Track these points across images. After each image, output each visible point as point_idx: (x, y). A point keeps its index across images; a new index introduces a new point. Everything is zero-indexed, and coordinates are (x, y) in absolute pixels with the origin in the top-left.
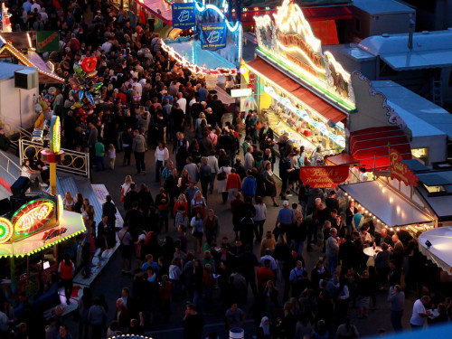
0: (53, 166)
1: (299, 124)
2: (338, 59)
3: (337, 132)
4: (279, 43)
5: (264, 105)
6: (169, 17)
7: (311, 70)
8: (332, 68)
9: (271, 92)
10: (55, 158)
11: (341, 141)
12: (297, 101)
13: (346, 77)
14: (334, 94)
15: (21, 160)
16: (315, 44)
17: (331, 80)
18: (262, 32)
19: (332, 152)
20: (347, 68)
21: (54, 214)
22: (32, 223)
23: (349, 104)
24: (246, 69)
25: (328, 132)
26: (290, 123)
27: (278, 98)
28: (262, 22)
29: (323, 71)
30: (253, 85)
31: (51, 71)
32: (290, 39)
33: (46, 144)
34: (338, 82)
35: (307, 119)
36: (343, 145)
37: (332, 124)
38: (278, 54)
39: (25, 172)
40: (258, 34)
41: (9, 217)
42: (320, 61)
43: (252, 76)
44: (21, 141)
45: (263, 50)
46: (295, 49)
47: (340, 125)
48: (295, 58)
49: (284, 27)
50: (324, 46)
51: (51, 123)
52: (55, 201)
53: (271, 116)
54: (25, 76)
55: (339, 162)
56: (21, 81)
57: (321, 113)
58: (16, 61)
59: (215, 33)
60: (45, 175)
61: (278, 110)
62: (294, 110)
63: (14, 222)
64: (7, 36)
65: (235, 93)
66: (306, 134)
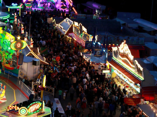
0: (42, 91)
1: (125, 83)
2: (139, 63)
3: (137, 87)
4: (120, 56)
5: (114, 76)
6: (84, 45)
7: (129, 66)
8: (137, 66)
9: (116, 72)
10: (43, 89)
12: (125, 76)
13: (141, 69)
14: (137, 75)
15: (32, 89)
16: (131, 57)
17: (136, 70)
18: (114, 52)
19: (135, 94)
20: (142, 66)
22: (34, 109)
23: (142, 78)
24: (108, 64)
25: (134, 87)
26: (122, 83)
27: (118, 74)
28: (114, 49)
29: (134, 66)
30: (110, 69)
31: (44, 61)
32: (124, 55)
33: (41, 84)
34: (139, 70)
35: (128, 82)
36: (139, 91)
37: (136, 84)
38: (119, 60)
39: (33, 93)
41: (27, 107)
42: (133, 63)
43: (110, 66)
44: (33, 83)
45: (114, 58)
46: (125, 59)
47: (139, 85)
48: (125, 61)
49: (122, 51)
50: (134, 59)
51: (43, 77)
52: (42, 102)
53: (115, 80)
54: (36, 62)
55: (137, 97)
56: (34, 63)
57: (132, 80)
58: (33, 57)
59: (99, 51)
60: (40, 94)
61: (118, 78)
62: (123, 78)
63: (28, 109)
64: (31, 48)
65: (104, 72)
66: (127, 87)
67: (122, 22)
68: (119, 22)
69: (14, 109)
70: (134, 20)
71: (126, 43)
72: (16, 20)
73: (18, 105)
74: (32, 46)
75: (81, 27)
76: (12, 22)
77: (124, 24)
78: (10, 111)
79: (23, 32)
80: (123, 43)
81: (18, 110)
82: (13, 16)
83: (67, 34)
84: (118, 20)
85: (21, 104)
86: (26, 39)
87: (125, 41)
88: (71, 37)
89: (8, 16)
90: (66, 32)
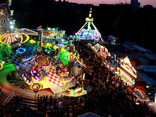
0: (82, 82)
1: (127, 79)
2: (135, 68)
3: (133, 81)
4: (124, 65)
5: (121, 75)
6: (106, 58)
7: (129, 70)
8: (133, 70)
9: (122, 73)
10: (83, 80)
11: (134, 83)
12: (127, 75)
13: (136, 72)
14: (133, 75)
15: (78, 80)
16: (131, 65)
17: (133, 72)
18: (122, 62)
19: (132, 85)
20: (136, 70)
21: (82, 90)
22: (78, 91)
23: (136, 77)
24: (118, 68)
25: (131, 81)
26: (125, 79)
27: (123, 74)
28: (122, 61)
29: (132, 70)
30: (119, 71)
31: (84, 66)
32: (126, 64)
33: (82, 78)
34: (134, 72)
35: (128, 78)
36: (134, 84)
37: (132, 80)
38: (124, 67)
39: (78, 82)
40: (121, 63)
41: (74, 90)
42: (131, 68)
43: (119, 70)
44: (78, 77)
45: (121, 65)
46: (127, 66)
47: (134, 80)
48: (127, 68)
49: (125, 62)
50: (132, 66)
51: (83, 74)
52: (82, 88)
53: (122, 77)
54: (80, 66)
55: (133, 87)
56: (79, 67)
57: (131, 78)
58: (79, 63)
59: (113, 62)
61: (123, 76)
62: (126, 77)
63: (75, 90)
64: (78, 59)
65: (116, 73)
66: (128, 81)
67: (127, 47)
68: (125, 47)
69: (67, 91)
70: (133, 46)
71: (128, 58)
72: (71, 44)
73: (69, 88)
74: (79, 58)
75: (105, 49)
76: (69, 45)
77: (128, 48)
78: (65, 91)
79: (74, 50)
80: (126, 58)
81: (69, 91)
82: (70, 42)
83: (97, 52)
84: (124, 45)
85: (71, 88)
86: (75, 54)
87: (127, 57)
88: (99, 53)
89: (68, 42)
90: (97, 51)
